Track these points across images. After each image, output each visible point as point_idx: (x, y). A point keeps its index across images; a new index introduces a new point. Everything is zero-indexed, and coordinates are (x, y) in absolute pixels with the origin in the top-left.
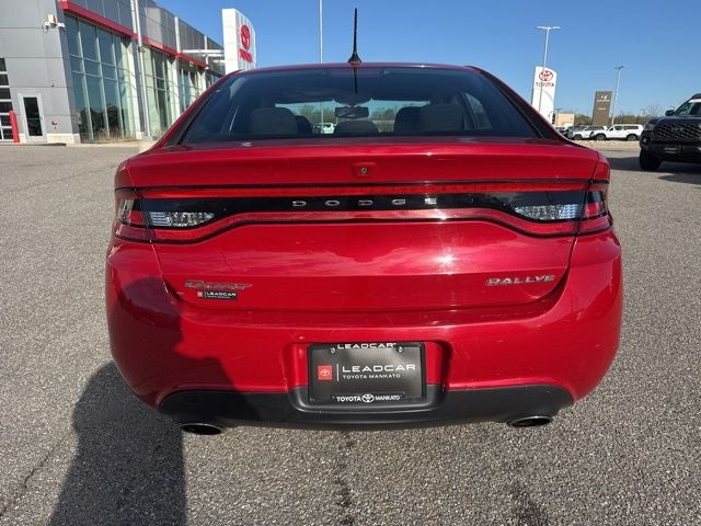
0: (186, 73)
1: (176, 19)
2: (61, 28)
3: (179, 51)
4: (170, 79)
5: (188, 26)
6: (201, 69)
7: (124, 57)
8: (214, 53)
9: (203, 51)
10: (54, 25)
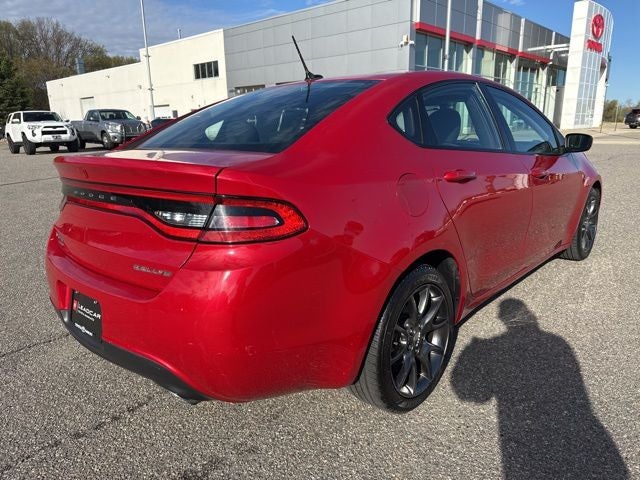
0: (525, 70)
1: (523, 20)
2: (411, 45)
3: (520, 50)
4: (507, 77)
5: (535, 24)
6: (543, 65)
7: (464, 62)
8: (561, 47)
9: (548, 47)
10: (407, 43)
